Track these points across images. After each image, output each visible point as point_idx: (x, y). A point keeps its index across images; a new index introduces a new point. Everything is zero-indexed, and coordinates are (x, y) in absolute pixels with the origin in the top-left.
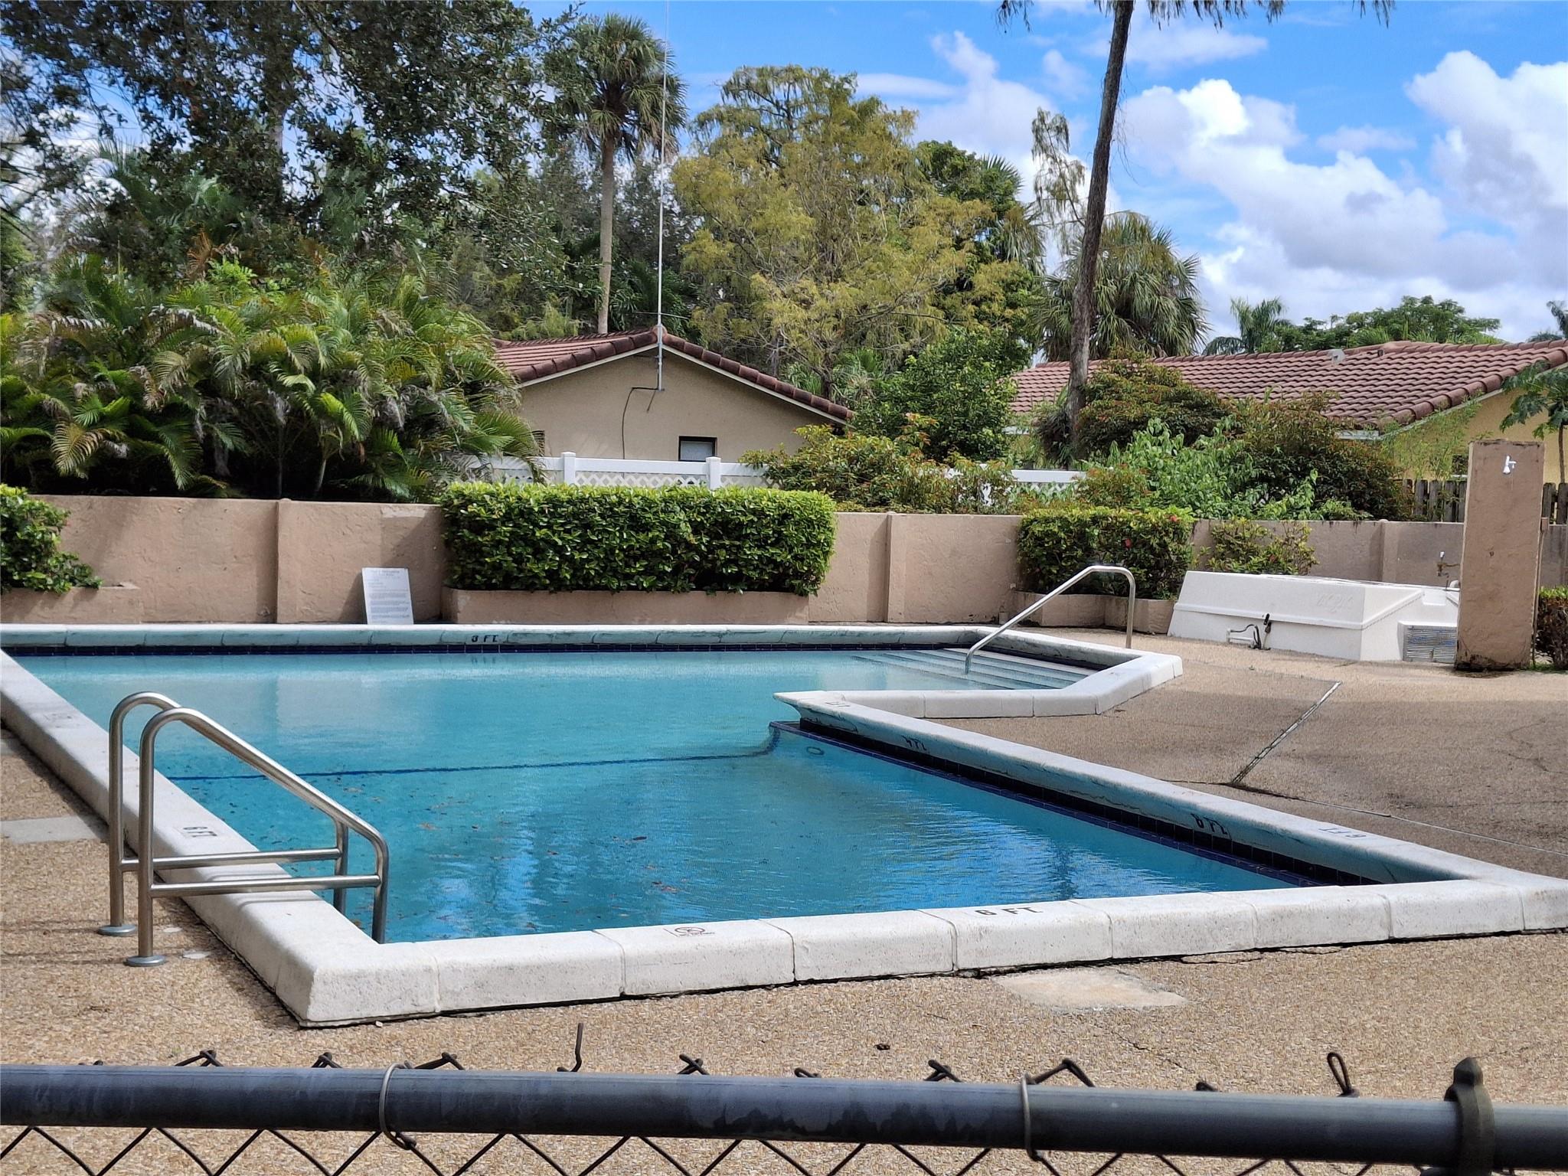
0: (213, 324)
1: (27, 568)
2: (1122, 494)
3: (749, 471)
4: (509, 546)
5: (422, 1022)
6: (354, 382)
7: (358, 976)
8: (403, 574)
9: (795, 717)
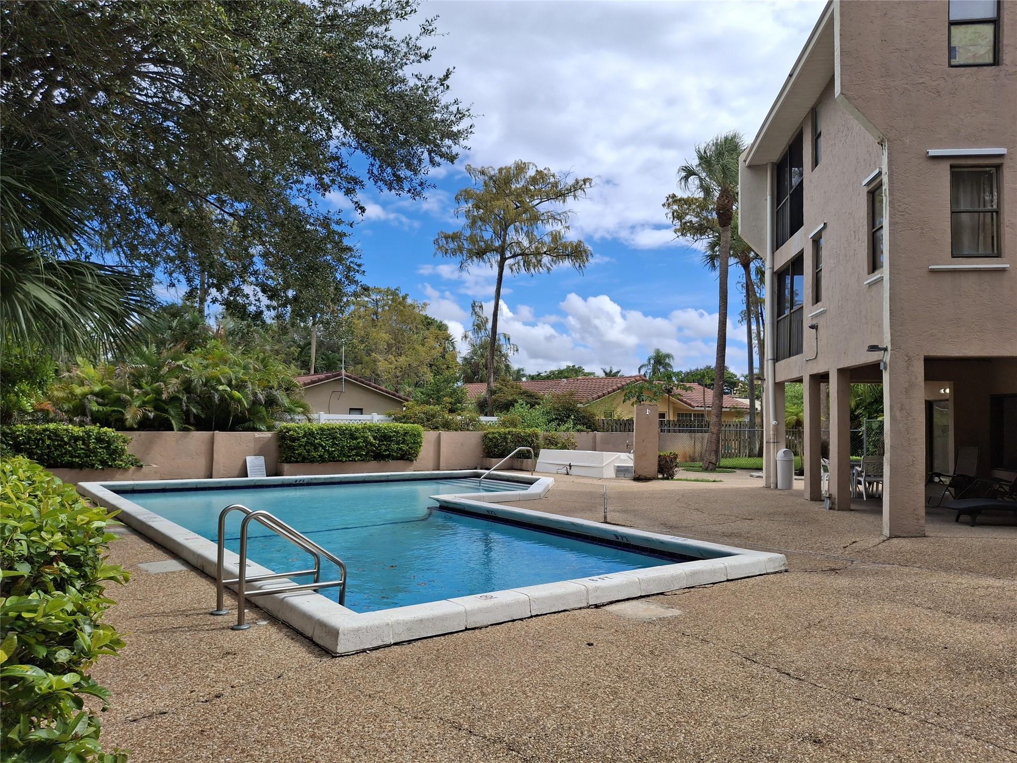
0: (190, 368)
1: (114, 460)
2: (514, 424)
3: (387, 418)
4: (304, 446)
5: (386, 649)
6: (246, 387)
7: (358, 630)
8: (262, 458)
9: (438, 505)
